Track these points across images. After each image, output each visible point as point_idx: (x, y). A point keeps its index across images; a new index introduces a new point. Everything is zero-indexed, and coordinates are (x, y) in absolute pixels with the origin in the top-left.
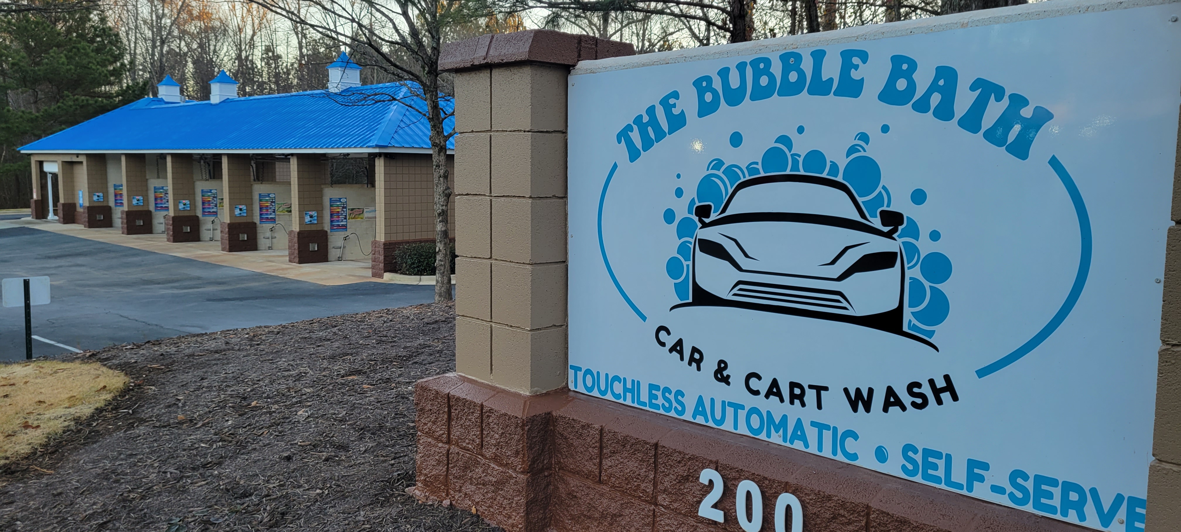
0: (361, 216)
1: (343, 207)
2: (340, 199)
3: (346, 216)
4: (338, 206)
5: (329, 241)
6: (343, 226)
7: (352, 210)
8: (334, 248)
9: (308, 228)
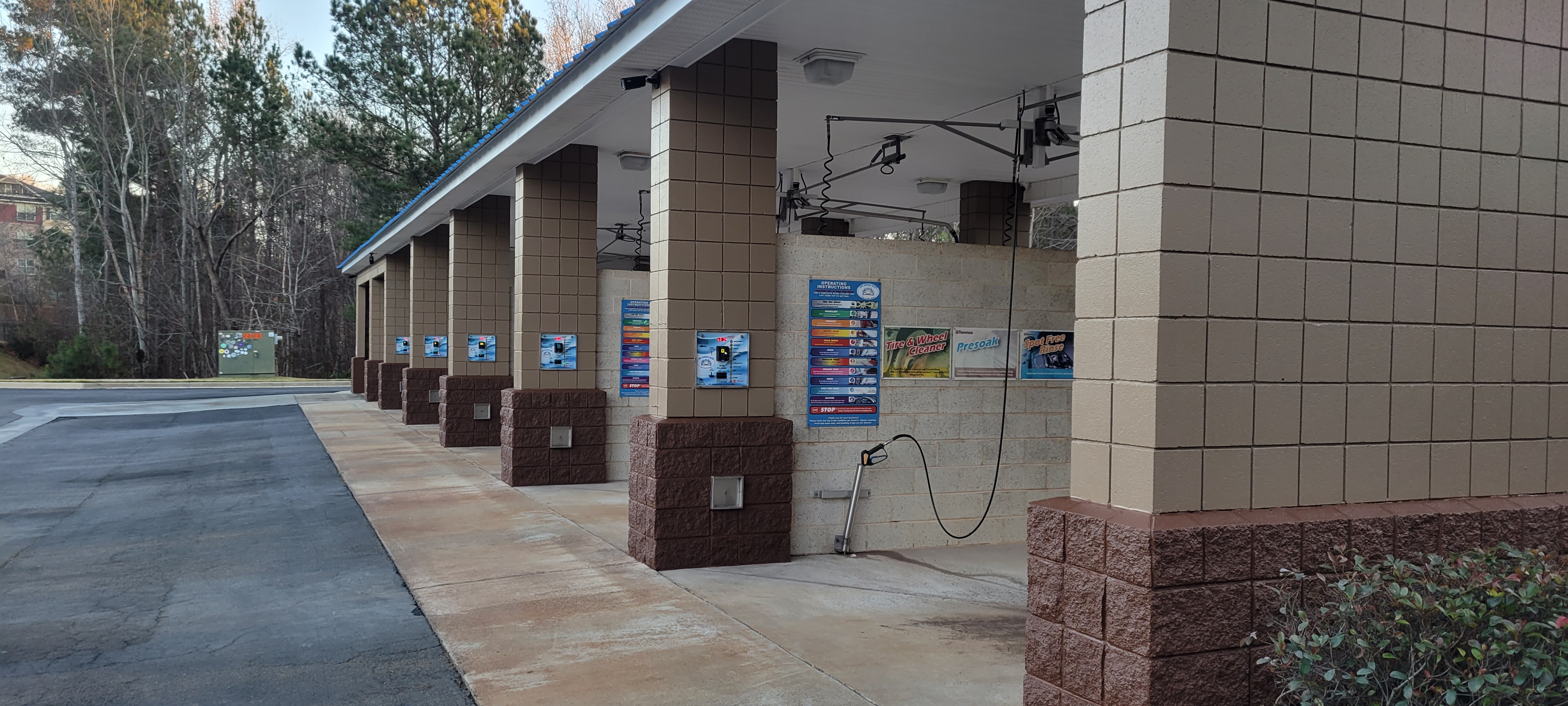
0: (939, 363)
1: (867, 323)
2: (855, 285)
3: (875, 360)
4: (844, 317)
5: (801, 464)
6: (861, 401)
7: (903, 334)
8: (818, 496)
9: (709, 408)
